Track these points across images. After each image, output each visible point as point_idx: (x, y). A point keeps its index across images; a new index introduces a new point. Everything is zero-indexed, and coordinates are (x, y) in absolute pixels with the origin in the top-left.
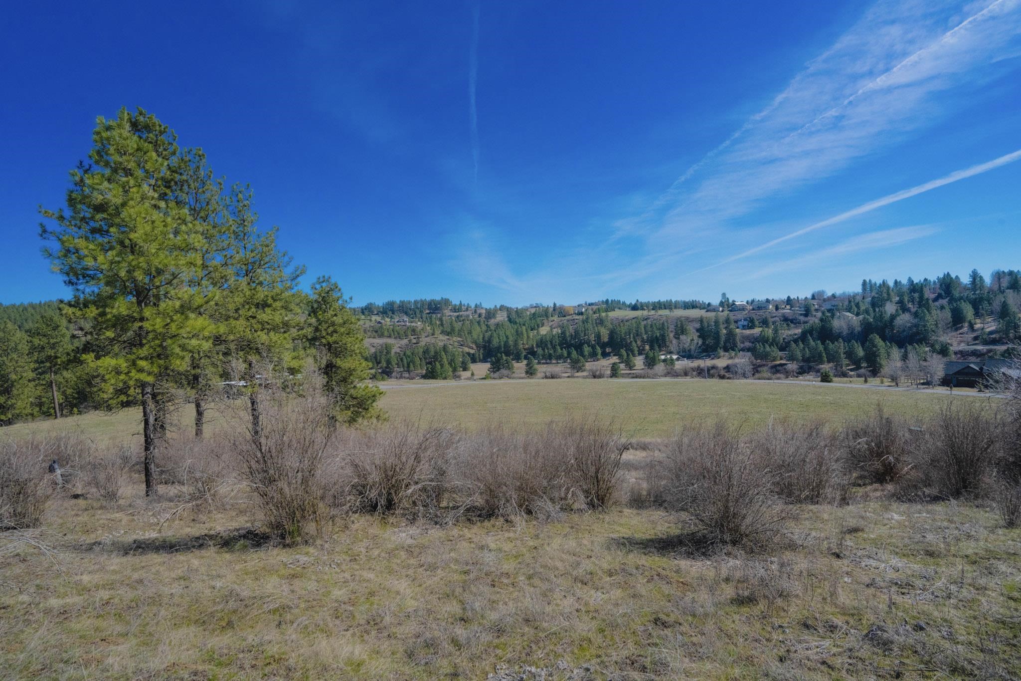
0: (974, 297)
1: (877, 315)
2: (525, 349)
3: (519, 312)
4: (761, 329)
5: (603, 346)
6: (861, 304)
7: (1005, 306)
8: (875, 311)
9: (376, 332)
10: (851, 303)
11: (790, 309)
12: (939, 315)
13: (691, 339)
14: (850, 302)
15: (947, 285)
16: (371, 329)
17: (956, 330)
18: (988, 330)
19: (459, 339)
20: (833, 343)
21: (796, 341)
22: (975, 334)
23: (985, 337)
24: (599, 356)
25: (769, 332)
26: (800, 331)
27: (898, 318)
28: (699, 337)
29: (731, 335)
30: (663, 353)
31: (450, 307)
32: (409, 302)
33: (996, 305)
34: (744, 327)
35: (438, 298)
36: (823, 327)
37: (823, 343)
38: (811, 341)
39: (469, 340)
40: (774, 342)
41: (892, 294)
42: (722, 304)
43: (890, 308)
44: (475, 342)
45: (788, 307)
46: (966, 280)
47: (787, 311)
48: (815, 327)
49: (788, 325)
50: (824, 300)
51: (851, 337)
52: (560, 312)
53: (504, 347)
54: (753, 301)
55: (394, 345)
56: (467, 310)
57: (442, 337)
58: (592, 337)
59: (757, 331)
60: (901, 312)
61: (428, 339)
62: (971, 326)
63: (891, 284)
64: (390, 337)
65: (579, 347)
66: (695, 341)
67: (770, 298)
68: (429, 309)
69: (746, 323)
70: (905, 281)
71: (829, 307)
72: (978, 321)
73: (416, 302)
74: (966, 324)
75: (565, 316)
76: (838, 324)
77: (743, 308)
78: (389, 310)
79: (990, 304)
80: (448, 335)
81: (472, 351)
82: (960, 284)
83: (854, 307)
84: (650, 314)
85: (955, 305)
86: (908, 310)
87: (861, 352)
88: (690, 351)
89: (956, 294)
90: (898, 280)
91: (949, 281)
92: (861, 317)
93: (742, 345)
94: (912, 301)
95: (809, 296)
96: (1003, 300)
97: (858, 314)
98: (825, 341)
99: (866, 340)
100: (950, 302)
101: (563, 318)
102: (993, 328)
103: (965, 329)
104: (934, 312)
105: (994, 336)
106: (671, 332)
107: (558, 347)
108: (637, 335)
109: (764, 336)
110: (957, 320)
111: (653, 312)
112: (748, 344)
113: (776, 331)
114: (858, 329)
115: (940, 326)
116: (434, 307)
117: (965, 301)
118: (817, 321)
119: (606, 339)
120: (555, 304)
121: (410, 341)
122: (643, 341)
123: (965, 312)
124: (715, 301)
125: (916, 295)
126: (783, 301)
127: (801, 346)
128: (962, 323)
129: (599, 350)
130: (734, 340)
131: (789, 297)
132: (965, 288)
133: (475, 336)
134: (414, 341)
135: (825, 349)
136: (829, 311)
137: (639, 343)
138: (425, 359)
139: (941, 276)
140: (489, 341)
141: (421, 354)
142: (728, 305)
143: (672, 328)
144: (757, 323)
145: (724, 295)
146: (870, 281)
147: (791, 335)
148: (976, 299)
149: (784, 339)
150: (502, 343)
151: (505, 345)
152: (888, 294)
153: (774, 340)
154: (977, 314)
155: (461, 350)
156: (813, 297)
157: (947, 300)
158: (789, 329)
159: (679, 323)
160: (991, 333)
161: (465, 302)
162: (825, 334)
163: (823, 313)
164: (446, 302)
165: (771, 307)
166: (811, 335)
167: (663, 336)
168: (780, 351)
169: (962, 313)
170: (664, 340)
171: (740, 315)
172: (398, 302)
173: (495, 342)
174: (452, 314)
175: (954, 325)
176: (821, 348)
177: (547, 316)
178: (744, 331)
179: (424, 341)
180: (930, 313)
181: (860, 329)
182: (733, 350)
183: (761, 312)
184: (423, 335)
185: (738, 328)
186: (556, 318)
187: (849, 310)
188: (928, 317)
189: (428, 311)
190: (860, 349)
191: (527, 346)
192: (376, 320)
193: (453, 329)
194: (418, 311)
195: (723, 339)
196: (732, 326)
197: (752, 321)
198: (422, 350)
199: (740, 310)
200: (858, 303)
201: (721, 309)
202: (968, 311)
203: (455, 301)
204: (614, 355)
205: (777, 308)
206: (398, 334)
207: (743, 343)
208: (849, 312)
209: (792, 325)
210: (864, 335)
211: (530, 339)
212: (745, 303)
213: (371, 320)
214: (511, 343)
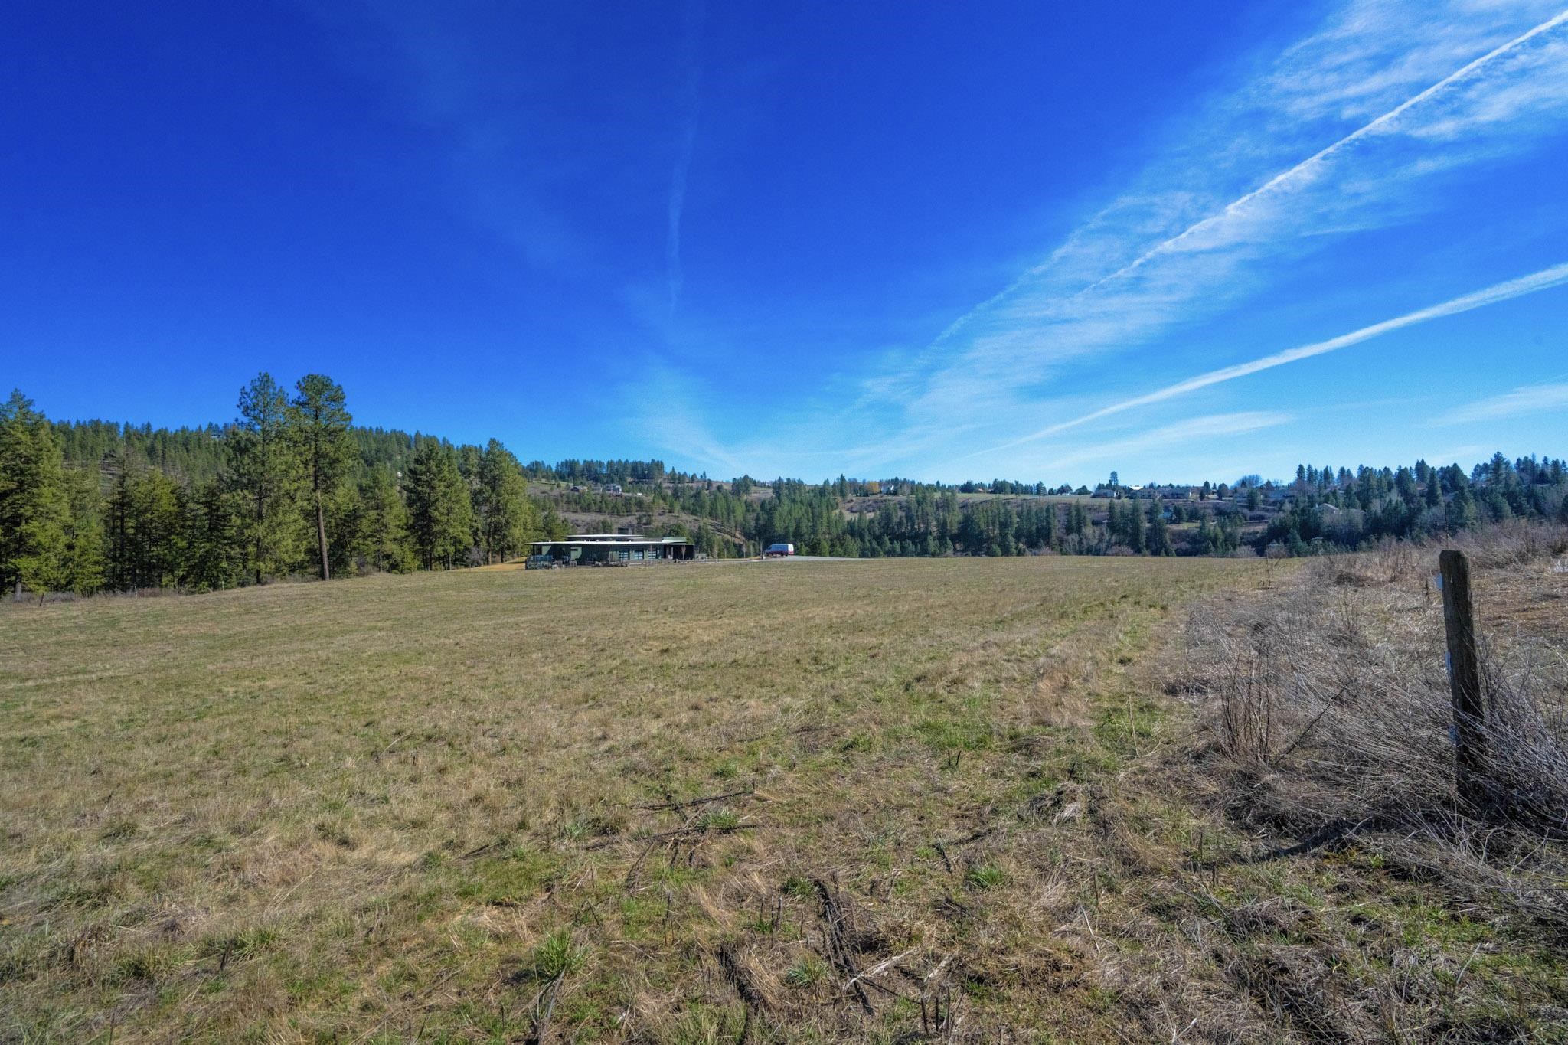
32: (601, 464)
73: (610, 464)
172: (581, 463)
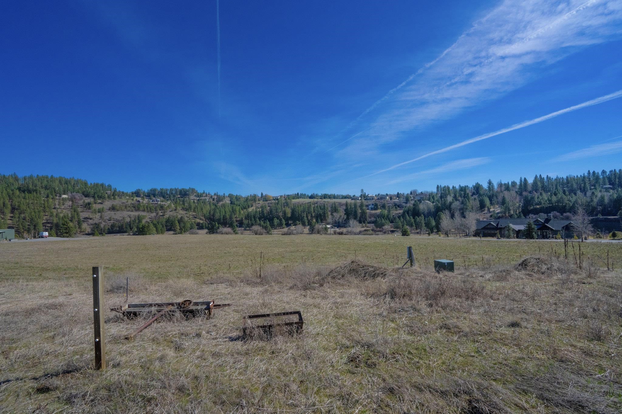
0: (489, 194)
1: (443, 202)
2: (237, 221)
3: (238, 198)
4: (381, 210)
5: (287, 219)
6: (435, 197)
7: (504, 199)
8: (442, 201)
9: (134, 207)
10: (431, 197)
11: (398, 200)
12: (473, 202)
13: (341, 215)
14: (429, 196)
15: (477, 188)
16: (132, 205)
17: (482, 211)
18: (497, 212)
19: (194, 213)
20: (418, 217)
21: (399, 217)
22: (491, 214)
23: (495, 215)
24: (284, 226)
25: (386, 212)
26: (402, 211)
27: (453, 204)
28: (345, 214)
29: (363, 213)
30: (324, 224)
31: (195, 194)
33: (500, 199)
34: (372, 209)
35: (187, 188)
36: (414, 209)
37: (414, 218)
38: (407, 216)
39: (200, 214)
40: (388, 218)
41: (451, 192)
42: (361, 196)
43: (450, 199)
44: (205, 216)
45: (397, 198)
46: (485, 186)
47: (396, 200)
48: (410, 209)
49: (396, 208)
50: (417, 195)
51: (429, 214)
52: (265, 198)
53: (223, 219)
54: (379, 195)
55: (144, 217)
56: (206, 196)
57: (181, 212)
58: (281, 214)
59: (378, 211)
60: (455, 201)
61: (171, 213)
62: (489, 209)
63: (451, 188)
64: (144, 211)
65: (271, 220)
66: (342, 217)
67: (388, 194)
68: (180, 194)
69: (373, 207)
70: (457, 187)
71: (419, 198)
72: (492, 207)
74: (486, 209)
75: (267, 201)
76: (422, 207)
77: (372, 198)
78: (152, 194)
79: (497, 198)
80: (186, 211)
81: (201, 222)
82: (483, 188)
83: (431, 198)
84: (318, 200)
85: (481, 198)
86: (459, 200)
87: (433, 223)
88: (339, 222)
89: (481, 192)
90: (454, 186)
91: (478, 186)
92: (435, 204)
93: (370, 220)
94: (461, 196)
95: (409, 193)
96: (503, 196)
97: (433, 202)
98: (415, 217)
99: (436, 216)
100: (478, 197)
101: (265, 202)
102: (499, 211)
103: (486, 211)
104: (471, 201)
105: (499, 215)
106: (329, 211)
107: (258, 220)
108: (309, 213)
109: (382, 214)
110: (482, 206)
111: (320, 200)
112: (373, 219)
113: (389, 211)
114: (433, 210)
115: (474, 208)
116: (184, 194)
117: (485, 196)
118: (411, 206)
119: (289, 215)
120: (262, 194)
121: (157, 214)
122: (312, 216)
123: (486, 202)
124: (358, 194)
125: (463, 193)
126: (395, 195)
127: (402, 219)
128: (484, 208)
129: (284, 222)
130: (365, 216)
131: (398, 193)
132: (486, 190)
133: (205, 211)
134: (161, 214)
135: (415, 221)
136: (418, 201)
137: (309, 218)
138: (166, 226)
139: (475, 185)
140: (213, 215)
141: (164, 223)
142: (364, 197)
143: (329, 209)
144: (379, 207)
145: (362, 190)
146: (440, 186)
147: (397, 214)
148: (490, 195)
149: (393, 216)
150: (222, 217)
151: (223, 217)
152: (449, 192)
153: (387, 216)
154: (491, 204)
155: (194, 221)
156: (411, 193)
157: (477, 196)
158: (396, 211)
159: (334, 205)
160: (498, 213)
161: (207, 191)
162: (415, 213)
163: (415, 201)
164: (193, 190)
165: (388, 198)
166: (408, 214)
167: (324, 213)
168: (391, 223)
169: (484, 203)
170: (324, 216)
171: (370, 202)
173: (217, 216)
174: (195, 198)
175: (481, 209)
176: (413, 220)
177: (255, 201)
178: (372, 211)
179: (168, 214)
180: (469, 202)
181: (434, 210)
182: (364, 222)
183: (382, 201)
184: (169, 210)
185: (368, 209)
186: (261, 202)
187: (429, 200)
188: (468, 204)
189: (179, 196)
190: (433, 221)
191: (238, 219)
192: (136, 200)
193: (190, 207)
194: (172, 196)
195: (359, 215)
196: (364, 208)
197: (376, 205)
198: (165, 220)
199: (370, 199)
200: (433, 196)
201: (360, 198)
202: (487, 202)
203: (200, 191)
204: (293, 225)
205: (391, 199)
206: (150, 209)
207: (370, 218)
208: (429, 201)
209: (399, 208)
210: (436, 214)
211: (241, 214)
212: (374, 196)
213: (133, 200)
214: (228, 217)
